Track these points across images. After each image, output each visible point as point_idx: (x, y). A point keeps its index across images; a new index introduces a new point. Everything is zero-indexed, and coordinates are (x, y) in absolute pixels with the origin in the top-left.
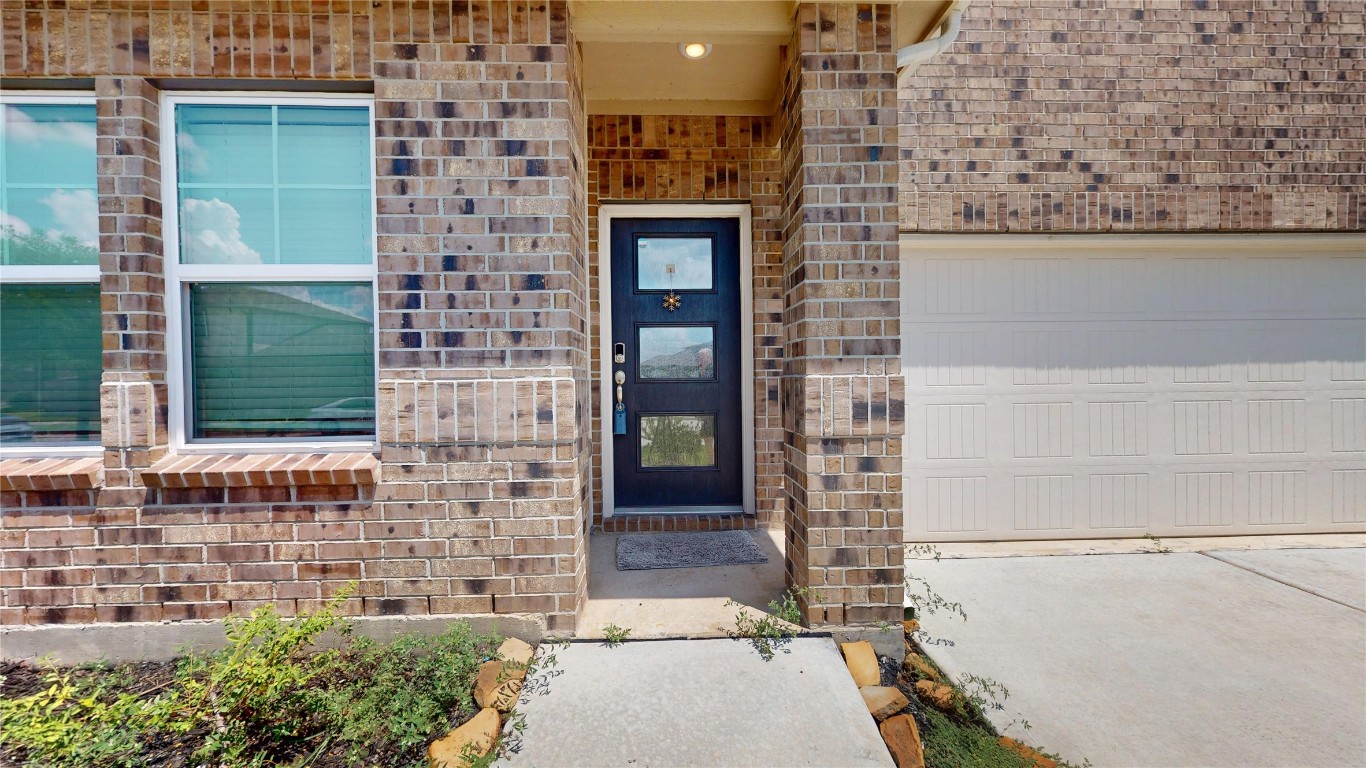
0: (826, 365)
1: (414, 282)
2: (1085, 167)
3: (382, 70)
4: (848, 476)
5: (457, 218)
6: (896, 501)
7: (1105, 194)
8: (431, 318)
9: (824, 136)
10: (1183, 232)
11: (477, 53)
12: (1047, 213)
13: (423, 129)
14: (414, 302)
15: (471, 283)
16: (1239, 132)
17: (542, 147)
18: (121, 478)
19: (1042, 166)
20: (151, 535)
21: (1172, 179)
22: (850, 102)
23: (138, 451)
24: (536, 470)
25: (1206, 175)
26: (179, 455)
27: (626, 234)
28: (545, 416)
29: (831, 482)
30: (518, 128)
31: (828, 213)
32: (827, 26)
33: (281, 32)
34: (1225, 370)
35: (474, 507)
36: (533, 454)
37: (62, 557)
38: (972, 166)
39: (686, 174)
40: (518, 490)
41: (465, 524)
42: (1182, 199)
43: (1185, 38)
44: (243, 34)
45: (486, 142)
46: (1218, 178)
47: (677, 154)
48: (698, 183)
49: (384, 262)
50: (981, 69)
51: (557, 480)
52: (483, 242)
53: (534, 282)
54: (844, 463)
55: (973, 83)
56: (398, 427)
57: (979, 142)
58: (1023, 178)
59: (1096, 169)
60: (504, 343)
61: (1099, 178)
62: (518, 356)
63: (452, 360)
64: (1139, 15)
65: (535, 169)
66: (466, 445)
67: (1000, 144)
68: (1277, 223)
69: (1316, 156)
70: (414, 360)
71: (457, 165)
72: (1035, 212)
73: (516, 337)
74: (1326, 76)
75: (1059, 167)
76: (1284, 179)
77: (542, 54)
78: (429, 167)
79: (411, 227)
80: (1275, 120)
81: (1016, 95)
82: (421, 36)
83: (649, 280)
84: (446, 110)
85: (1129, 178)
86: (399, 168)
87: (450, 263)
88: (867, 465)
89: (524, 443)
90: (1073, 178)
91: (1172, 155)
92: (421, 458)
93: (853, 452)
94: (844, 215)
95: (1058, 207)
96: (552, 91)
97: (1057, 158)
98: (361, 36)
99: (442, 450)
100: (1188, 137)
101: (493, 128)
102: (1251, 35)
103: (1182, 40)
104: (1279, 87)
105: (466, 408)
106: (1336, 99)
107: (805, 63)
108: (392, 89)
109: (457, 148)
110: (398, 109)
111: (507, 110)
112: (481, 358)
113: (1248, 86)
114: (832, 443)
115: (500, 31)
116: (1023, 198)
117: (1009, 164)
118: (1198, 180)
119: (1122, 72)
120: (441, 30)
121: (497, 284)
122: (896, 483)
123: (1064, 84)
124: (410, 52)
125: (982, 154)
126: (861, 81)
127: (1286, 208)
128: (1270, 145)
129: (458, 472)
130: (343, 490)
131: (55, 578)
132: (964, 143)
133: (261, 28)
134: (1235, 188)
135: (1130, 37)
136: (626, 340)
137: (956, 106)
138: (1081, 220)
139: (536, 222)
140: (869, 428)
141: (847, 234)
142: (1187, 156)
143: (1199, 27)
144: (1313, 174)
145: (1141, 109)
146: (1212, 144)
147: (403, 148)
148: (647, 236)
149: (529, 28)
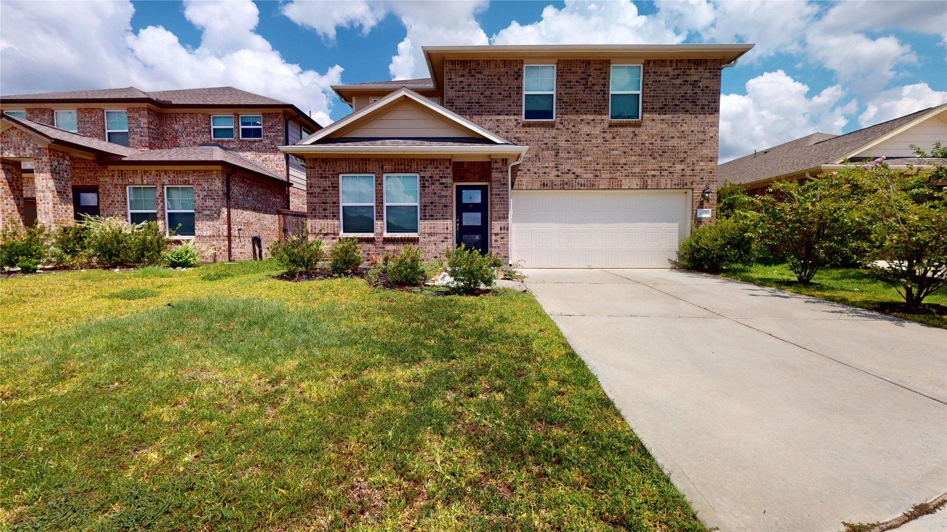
0: (495, 221)
1: (426, 206)
2: (574, 173)
3: (421, 171)
4: (499, 240)
5: (433, 195)
6: (507, 244)
7: (579, 180)
8: (429, 212)
9: (496, 181)
10: (599, 189)
11: (436, 168)
12: (564, 185)
13: (427, 181)
14: (426, 209)
15: (435, 206)
16: (614, 164)
17: (447, 184)
18: (379, 238)
19: (563, 173)
20: (383, 248)
21: (597, 176)
22: (500, 175)
23: (382, 234)
24: (446, 238)
25: (605, 175)
26: (386, 235)
27: (459, 190)
28: (447, 229)
29: (496, 241)
30: (443, 180)
31: (496, 194)
32: (496, 162)
33: (405, 165)
34: (616, 225)
35: (435, 244)
36: (445, 235)
37: (369, 251)
38: (545, 173)
39: (474, 175)
40: (443, 241)
41: (434, 247)
42: (599, 181)
43: (600, 141)
44: (398, 165)
45: (438, 183)
46: (608, 176)
47: (472, 170)
48: (477, 177)
49: (421, 203)
50: (548, 149)
51: (449, 240)
52: (437, 199)
53: (446, 206)
54: (498, 238)
55: (545, 152)
56: (423, 230)
57: (547, 167)
58: (558, 176)
59: (576, 174)
60: (440, 216)
61: (577, 176)
62: (443, 219)
63: (432, 219)
64: (588, 135)
65: (446, 187)
66: (434, 234)
67: (552, 167)
68: (623, 187)
69: (634, 170)
70: (426, 219)
71: (433, 187)
72: (561, 185)
73: (442, 216)
74: (637, 150)
75: (567, 173)
76: (626, 176)
77: (447, 168)
78: (428, 187)
79: (425, 197)
80: (623, 161)
81: (556, 156)
82: (427, 165)
83: (465, 200)
84: (431, 177)
85: (585, 176)
86: (423, 187)
87: (432, 203)
88: (502, 238)
89: (444, 233)
90: (571, 176)
91: (596, 170)
92: (427, 236)
93: (500, 236)
94: (499, 194)
95: (567, 184)
96: (449, 174)
97: (567, 171)
98: (417, 165)
99: (430, 234)
100: (601, 166)
101: (439, 180)
102: (618, 139)
103: (599, 141)
104: (625, 153)
105: (434, 227)
106: (640, 155)
107: (493, 169)
108: (423, 174)
109: (433, 184)
110: (424, 177)
111: (441, 177)
112: (436, 219)
113: (616, 152)
114: (496, 234)
115: (440, 164)
116: (558, 181)
117: (554, 172)
118: (603, 176)
119: (583, 150)
120: (431, 164)
121: (440, 206)
122: (508, 241)
123: (569, 153)
124: (425, 168)
125: (548, 170)
126: (502, 172)
127: (626, 183)
128: (622, 167)
129: (433, 238)
130: (415, 241)
131: (368, 254)
132: (543, 167)
133: (401, 164)
134: (613, 178)
135: (586, 141)
136: (459, 216)
137: (541, 158)
138: (572, 187)
139: (446, 196)
140: (502, 232)
141: (499, 198)
142: (600, 170)
143: (604, 138)
144: (634, 174)
145: (588, 159)
146: (607, 167)
147: (424, 184)
148: (465, 189)
149: (445, 163)
